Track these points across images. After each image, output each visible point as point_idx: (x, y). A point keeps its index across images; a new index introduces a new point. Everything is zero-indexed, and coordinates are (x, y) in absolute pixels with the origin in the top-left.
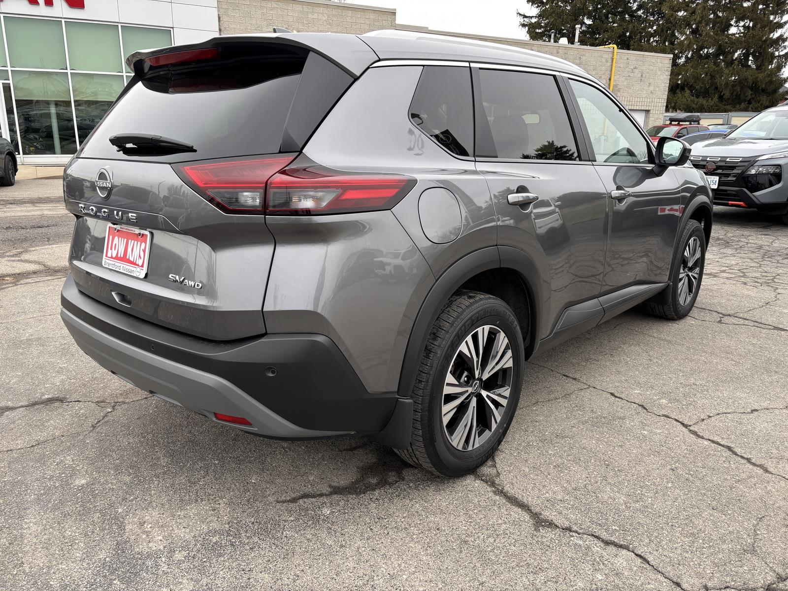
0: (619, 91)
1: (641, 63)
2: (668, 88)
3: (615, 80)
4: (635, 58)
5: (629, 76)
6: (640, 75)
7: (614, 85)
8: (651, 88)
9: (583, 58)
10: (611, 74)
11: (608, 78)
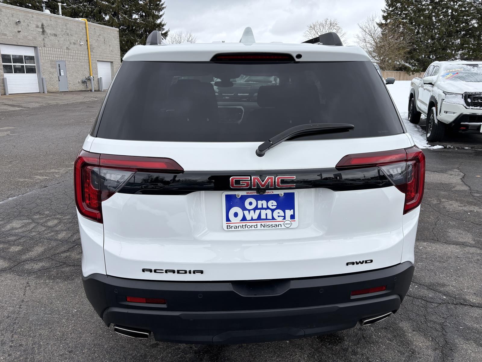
0: (94, 49)
1: (102, 32)
2: (120, 49)
3: (90, 42)
4: (98, 28)
5: (97, 40)
6: (103, 40)
7: (90, 45)
8: (111, 48)
9: (68, 26)
10: (87, 38)
11: (86, 40)
